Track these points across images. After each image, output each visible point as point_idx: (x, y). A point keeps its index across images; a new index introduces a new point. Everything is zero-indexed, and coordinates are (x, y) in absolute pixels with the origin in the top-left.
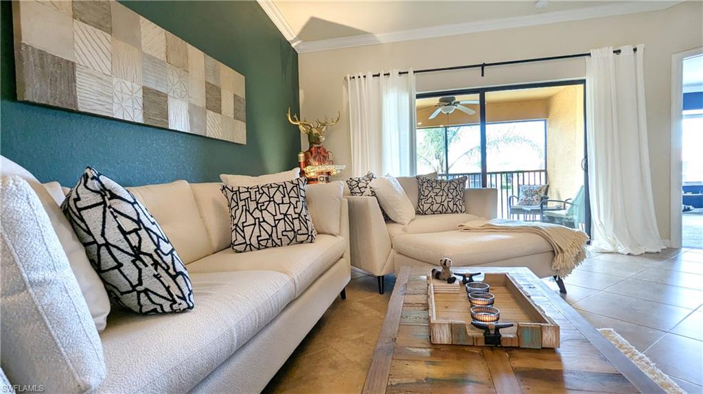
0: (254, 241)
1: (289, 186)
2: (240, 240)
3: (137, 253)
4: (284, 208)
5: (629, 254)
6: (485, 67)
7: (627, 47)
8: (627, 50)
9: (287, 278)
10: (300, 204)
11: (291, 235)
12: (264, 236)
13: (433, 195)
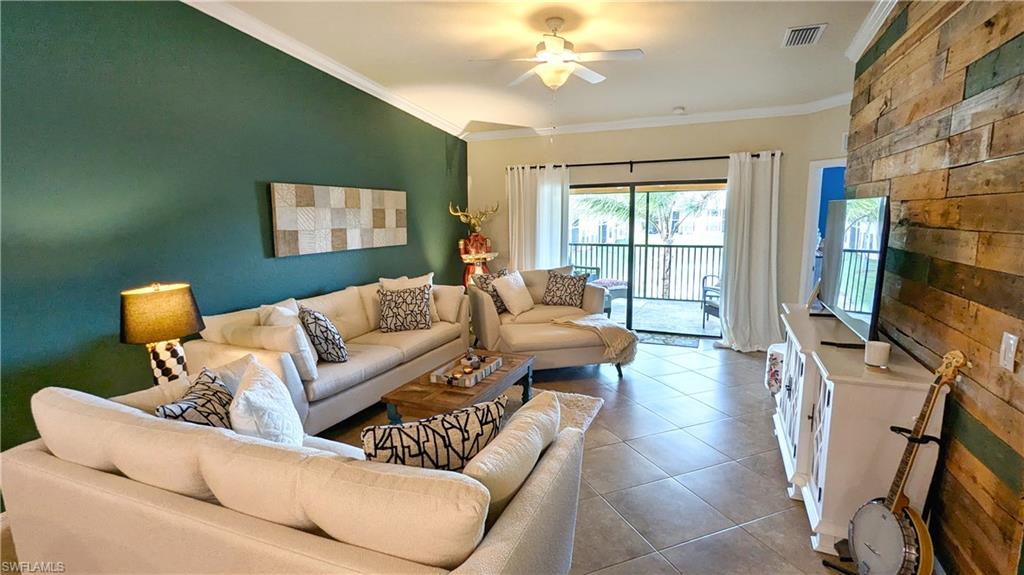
0: (393, 327)
1: (418, 291)
2: (385, 325)
3: (326, 339)
4: (411, 307)
5: (739, 351)
6: (634, 165)
7: (765, 153)
8: (765, 156)
9: (400, 351)
10: (423, 304)
11: (415, 324)
12: (399, 324)
13: (555, 289)
